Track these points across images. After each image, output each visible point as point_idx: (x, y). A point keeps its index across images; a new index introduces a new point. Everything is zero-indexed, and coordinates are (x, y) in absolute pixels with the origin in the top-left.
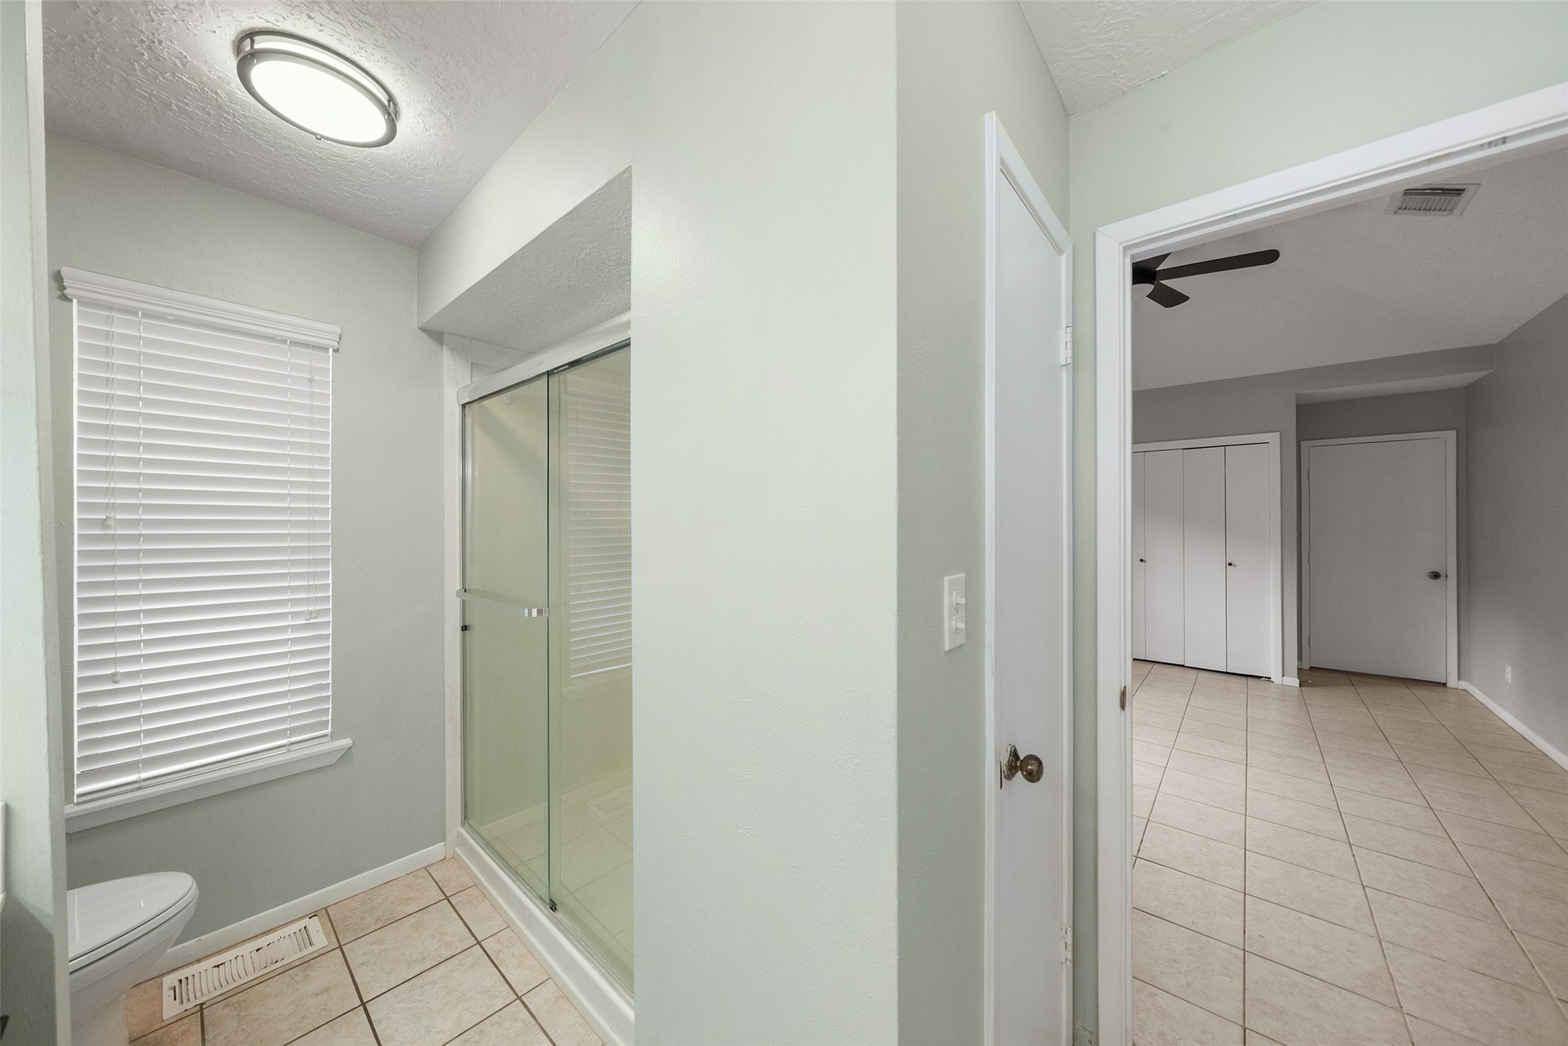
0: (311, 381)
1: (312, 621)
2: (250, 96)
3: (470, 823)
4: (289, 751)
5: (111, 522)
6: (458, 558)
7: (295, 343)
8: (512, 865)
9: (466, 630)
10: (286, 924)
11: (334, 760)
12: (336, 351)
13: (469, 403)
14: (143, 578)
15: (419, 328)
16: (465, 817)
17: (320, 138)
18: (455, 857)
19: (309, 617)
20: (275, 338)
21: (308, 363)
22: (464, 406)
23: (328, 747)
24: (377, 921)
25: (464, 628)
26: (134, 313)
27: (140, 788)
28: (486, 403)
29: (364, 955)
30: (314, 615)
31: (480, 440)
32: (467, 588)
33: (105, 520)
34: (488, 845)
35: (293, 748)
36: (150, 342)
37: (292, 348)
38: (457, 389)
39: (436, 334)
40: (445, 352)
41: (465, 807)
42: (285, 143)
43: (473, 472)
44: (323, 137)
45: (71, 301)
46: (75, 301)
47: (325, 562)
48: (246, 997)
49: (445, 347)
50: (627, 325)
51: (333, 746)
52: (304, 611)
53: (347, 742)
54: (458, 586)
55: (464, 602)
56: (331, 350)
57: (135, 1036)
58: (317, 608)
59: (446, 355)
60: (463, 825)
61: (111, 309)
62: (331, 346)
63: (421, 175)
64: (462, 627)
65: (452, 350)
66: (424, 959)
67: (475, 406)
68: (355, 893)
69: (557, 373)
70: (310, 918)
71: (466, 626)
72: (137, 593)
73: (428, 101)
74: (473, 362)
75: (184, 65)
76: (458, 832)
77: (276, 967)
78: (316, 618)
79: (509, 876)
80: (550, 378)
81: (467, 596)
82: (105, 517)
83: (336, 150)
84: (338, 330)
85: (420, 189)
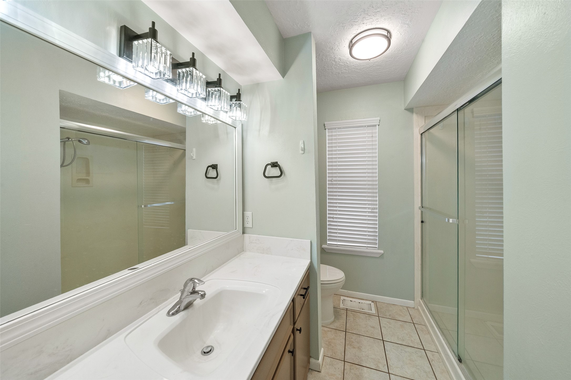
0: (372, 136)
1: (373, 211)
2: (353, 59)
3: (424, 299)
4: (367, 249)
5: (332, 180)
6: (420, 194)
7: (368, 126)
8: (441, 328)
9: (423, 223)
10: (366, 300)
11: (378, 256)
12: (379, 125)
13: (424, 132)
14: (338, 194)
15: (405, 109)
16: (422, 297)
17: (369, 60)
18: (418, 309)
19: (372, 209)
20: (363, 126)
21: (371, 131)
22: (422, 134)
23: (377, 251)
24: (390, 315)
25: (422, 222)
26: (336, 129)
27: (337, 246)
28: (431, 131)
29: (385, 324)
30: (373, 209)
31: (429, 146)
32: (423, 206)
33: (331, 180)
34: (430, 312)
35: (368, 248)
36: (339, 135)
37: (368, 128)
38: (419, 129)
39: (410, 110)
40: (414, 115)
41: (422, 292)
42: (363, 67)
43: (426, 160)
44: (371, 59)
45: (326, 129)
46: (327, 129)
47: (376, 193)
48: (355, 314)
49: (414, 113)
50: (500, 70)
51: (378, 251)
52: (371, 207)
53: (382, 252)
54: (420, 205)
55: (422, 212)
56: (377, 125)
57: (335, 307)
58: (374, 207)
59: (415, 116)
60: (421, 299)
61: (332, 129)
62: (377, 124)
63: (401, 53)
64: (421, 221)
65: (417, 113)
66: (403, 340)
67: (426, 133)
68: (384, 302)
69: (462, 108)
70: (372, 302)
71: (423, 221)
72: (337, 198)
73: (400, 23)
74: (425, 115)
75: (340, 60)
76: (420, 301)
77: (362, 311)
78: (374, 210)
79: (439, 330)
80: (458, 112)
81: (423, 210)
82: (331, 179)
83: (375, 61)
84: (379, 118)
85: (402, 58)
